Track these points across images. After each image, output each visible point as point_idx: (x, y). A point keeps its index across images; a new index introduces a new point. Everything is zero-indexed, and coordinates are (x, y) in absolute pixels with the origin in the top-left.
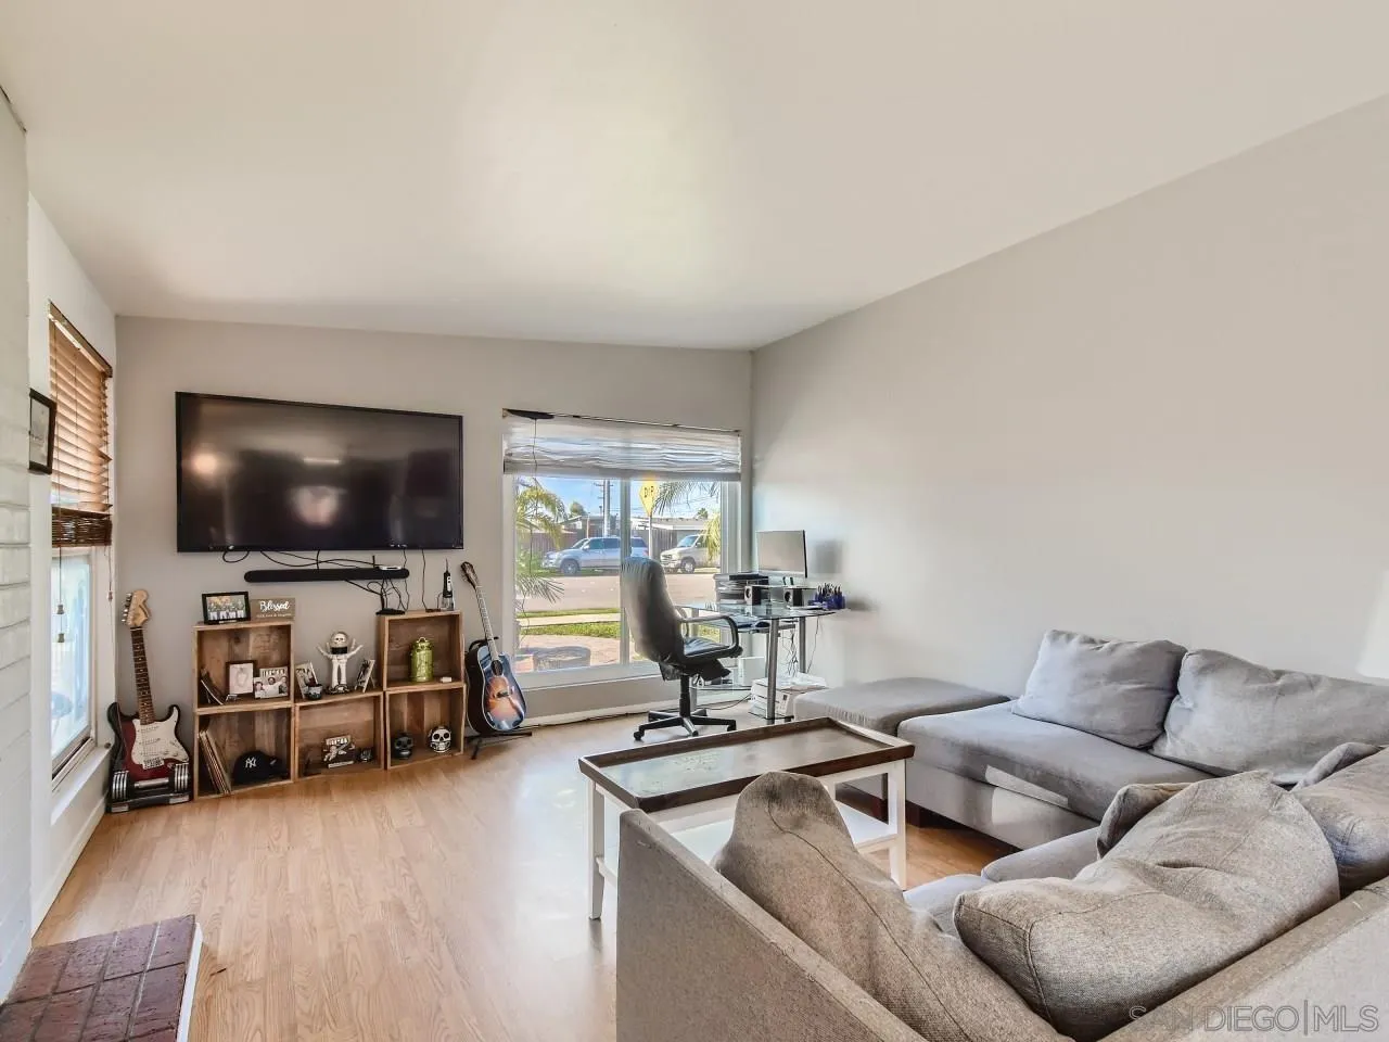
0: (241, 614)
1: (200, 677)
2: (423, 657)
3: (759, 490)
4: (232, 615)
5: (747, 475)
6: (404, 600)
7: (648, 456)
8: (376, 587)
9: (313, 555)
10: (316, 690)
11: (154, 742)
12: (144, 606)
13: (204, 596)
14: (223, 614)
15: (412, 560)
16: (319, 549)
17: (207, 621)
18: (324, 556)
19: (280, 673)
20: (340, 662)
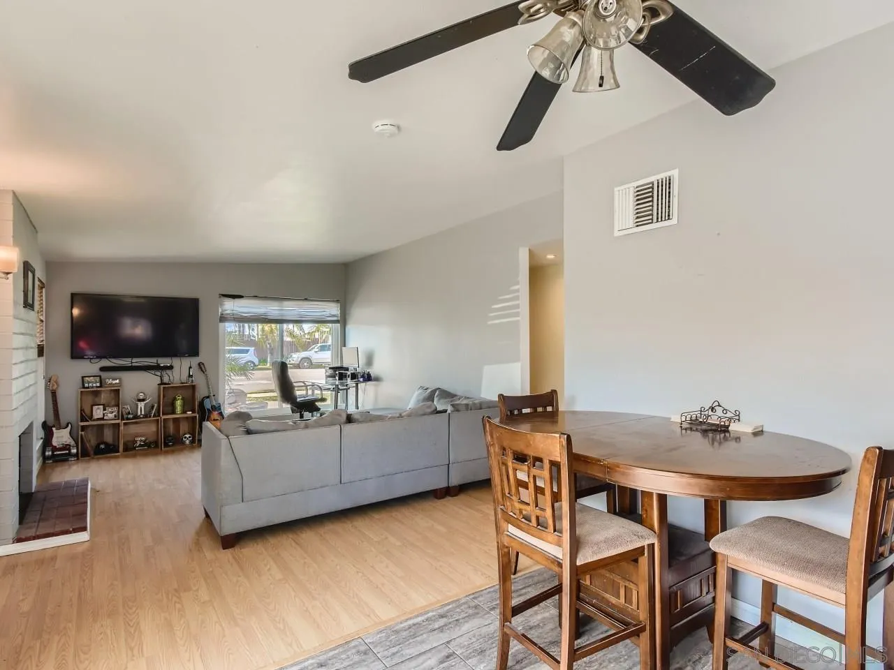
0: (98, 384)
1: (81, 410)
2: (179, 403)
3: (349, 327)
4: (94, 385)
5: (343, 321)
6: (171, 378)
7: (293, 313)
8: (159, 374)
9: (130, 360)
10: (131, 416)
11: (62, 437)
12: (56, 382)
13: (83, 377)
14: (90, 385)
15: (176, 362)
16: (132, 357)
17: (84, 387)
18: (134, 360)
19: (116, 409)
20: (141, 405)
